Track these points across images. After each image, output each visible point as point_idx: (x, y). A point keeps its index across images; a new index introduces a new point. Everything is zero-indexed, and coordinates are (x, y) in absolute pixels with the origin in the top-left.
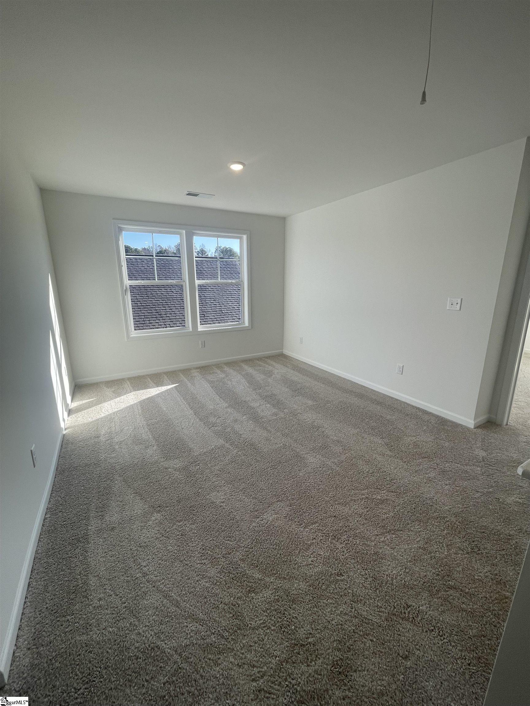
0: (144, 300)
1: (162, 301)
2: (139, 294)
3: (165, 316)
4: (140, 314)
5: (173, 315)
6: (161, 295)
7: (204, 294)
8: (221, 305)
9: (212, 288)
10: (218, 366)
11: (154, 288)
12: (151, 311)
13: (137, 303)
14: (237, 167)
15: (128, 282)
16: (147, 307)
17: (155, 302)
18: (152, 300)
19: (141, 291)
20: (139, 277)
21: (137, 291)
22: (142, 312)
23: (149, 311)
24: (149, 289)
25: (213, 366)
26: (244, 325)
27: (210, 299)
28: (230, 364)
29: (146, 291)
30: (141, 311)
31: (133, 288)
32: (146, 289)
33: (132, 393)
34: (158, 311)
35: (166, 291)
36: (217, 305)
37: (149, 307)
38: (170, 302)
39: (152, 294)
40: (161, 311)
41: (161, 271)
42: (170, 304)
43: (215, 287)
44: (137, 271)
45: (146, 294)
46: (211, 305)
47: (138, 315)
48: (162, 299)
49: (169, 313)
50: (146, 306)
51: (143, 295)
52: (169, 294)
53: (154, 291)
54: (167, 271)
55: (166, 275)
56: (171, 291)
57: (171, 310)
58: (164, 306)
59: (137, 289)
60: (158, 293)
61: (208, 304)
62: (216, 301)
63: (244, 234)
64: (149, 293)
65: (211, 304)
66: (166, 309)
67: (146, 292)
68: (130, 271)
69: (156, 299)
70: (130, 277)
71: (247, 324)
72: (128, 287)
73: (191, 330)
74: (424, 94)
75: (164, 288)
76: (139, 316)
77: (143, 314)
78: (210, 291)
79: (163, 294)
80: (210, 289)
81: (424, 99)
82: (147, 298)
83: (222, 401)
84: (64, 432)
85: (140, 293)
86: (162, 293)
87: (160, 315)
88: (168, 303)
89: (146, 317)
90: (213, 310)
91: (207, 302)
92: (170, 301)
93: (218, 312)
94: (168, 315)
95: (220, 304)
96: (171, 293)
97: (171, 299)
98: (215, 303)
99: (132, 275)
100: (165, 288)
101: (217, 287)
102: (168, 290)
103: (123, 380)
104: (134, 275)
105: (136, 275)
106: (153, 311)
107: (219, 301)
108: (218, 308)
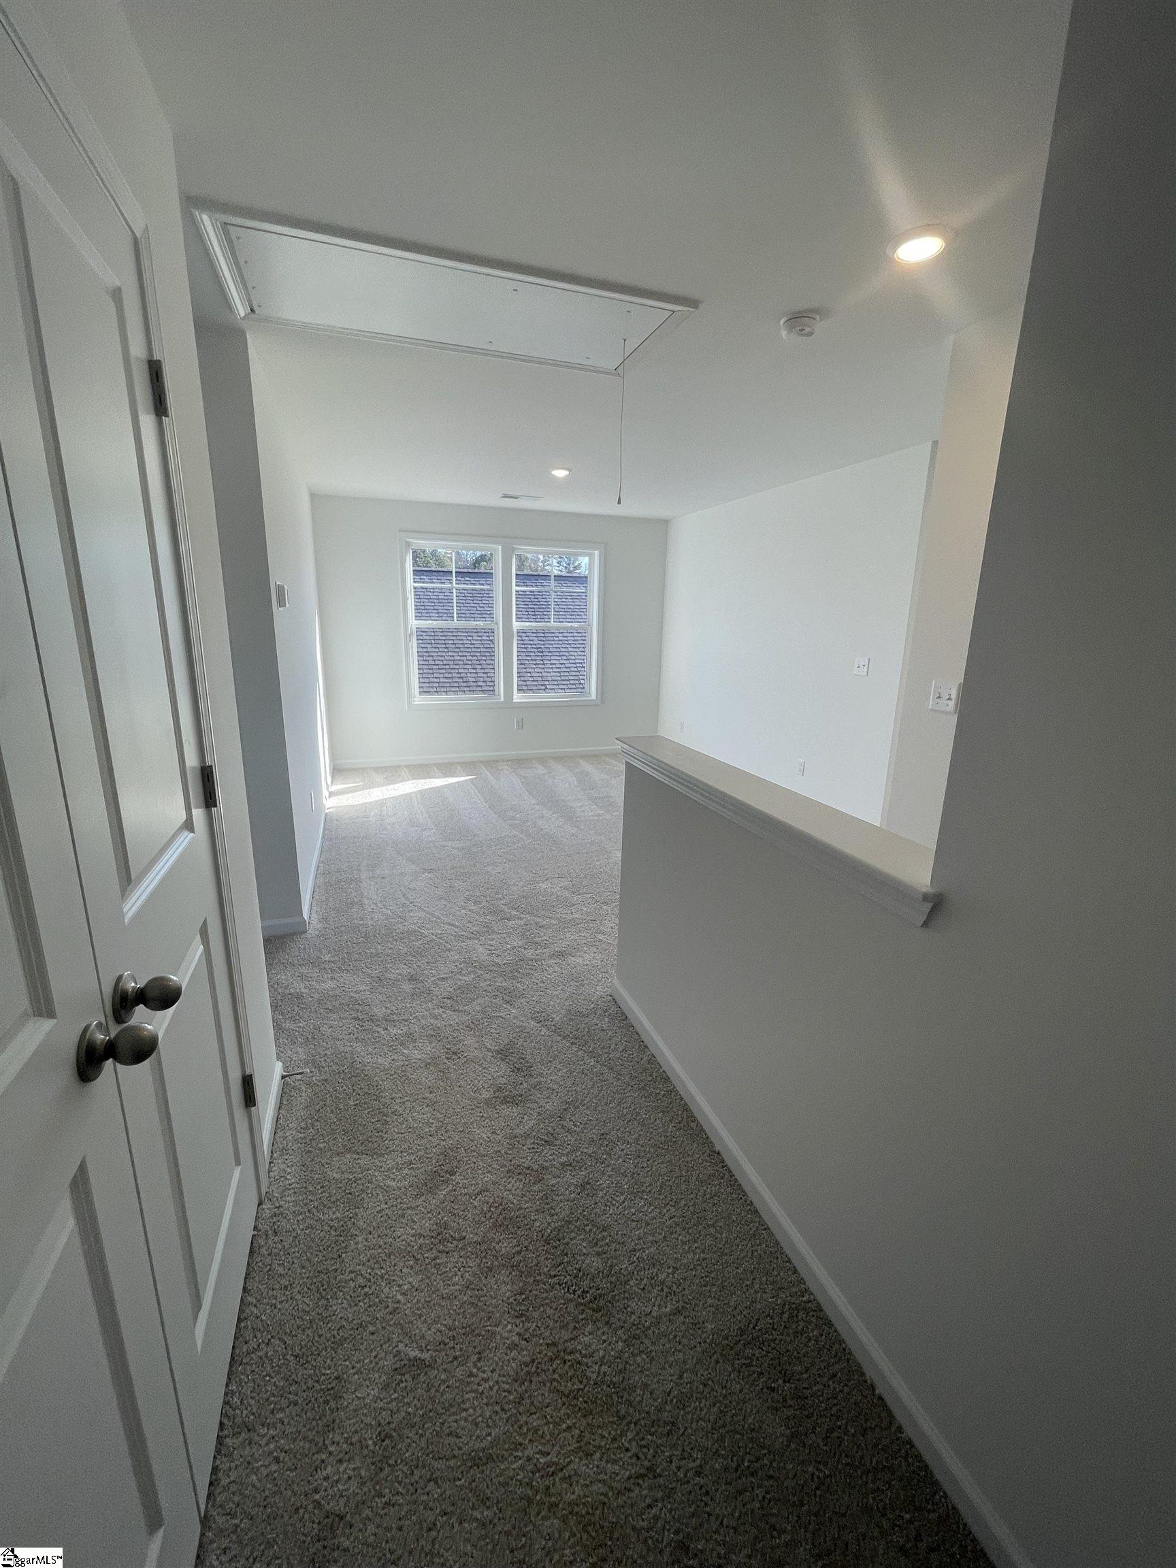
0: (439, 654)
1: (472, 658)
2: (432, 644)
3: (475, 684)
4: (432, 680)
5: (488, 684)
6: (471, 646)
7: (550, 646)
8: (579, 669)
9: (566, 637)
10: (542, 760)
11: (459, 634)
12: (450, 675)
13: (428, 658)
14: (561, 473)
15: (414, 623)
16: (444, 667)
17: (459, 658)
18: (453, 654)
19: (436, 638)
20: (434, 611)
21: (428, 638)
22: (435, 675)
23: (446, 675)
24: (451, 634)
25: (534, 759)
26: (590, 696)
27: (560, 656)
28: (560, 759)
29: (444, 638)
30: (433, 673)
31: (422, 632)
32: (445, 634)
33: (410, 782)
34: (462, 675)
35: (480, 638)
36: (572, 669)
37: (448, 667)
38: (485, 660)
39: (455, 644)
40: (469, 675)
41: (475, 602)
42: (485, 662)
43: (572, 635)
44: (430, 601)
45: (445, 644)
46: (560, 668)
47: (427, 680)
48: (472, 654)
49: (482, 679)
50: (444, 665)
51: (438, 646)
52: (485, 646)
53: (458, 638)
54: (484, 602)
55: (483, 609)
56: (488, 638)
57: (485, 675)
58: (474, 667)
59: (429, 634)
60: (465, 642)
61: (554, 666)
62: (571, 661)
63: (595, 549)
64: (450, 642)
65: (560, 666)
66: (477, 673)
67: (444, 640)
68: (419, 600)
69: (460, 654)
70: (419, 611)
71: (593, 696)
72: (414, 630)
73: (502, 700)
74: (619, 498)
75: (476, 634)
76: (429, 683)
77: (436, 680)
78: (561, 643)
79: (474, 644)
80: (561, 638)
81: (619, 502)
82: (446, 650)
83: (531, 798)
84: (327, 811)
85: (433, 642)
86: (473, 642)
87: (466, 682)
88: (482, 662)
89: (441, 685)
90: (563, 678)
91: (552, 662)
92: (484, 658)
93: (571, 682)
94: (479, 684)
95: (576, 667)
96: (489, 642)
97: (487, 654)
98: (567, 665)
99: (421, 608)
100: (479, 634)
101: (575, 634)
102: (484, 638)
103: (399, 766)
104: (426, 608)
105: (429, 608)
106: (454, 675)
107: (577, 661)
108: (574, 674)
